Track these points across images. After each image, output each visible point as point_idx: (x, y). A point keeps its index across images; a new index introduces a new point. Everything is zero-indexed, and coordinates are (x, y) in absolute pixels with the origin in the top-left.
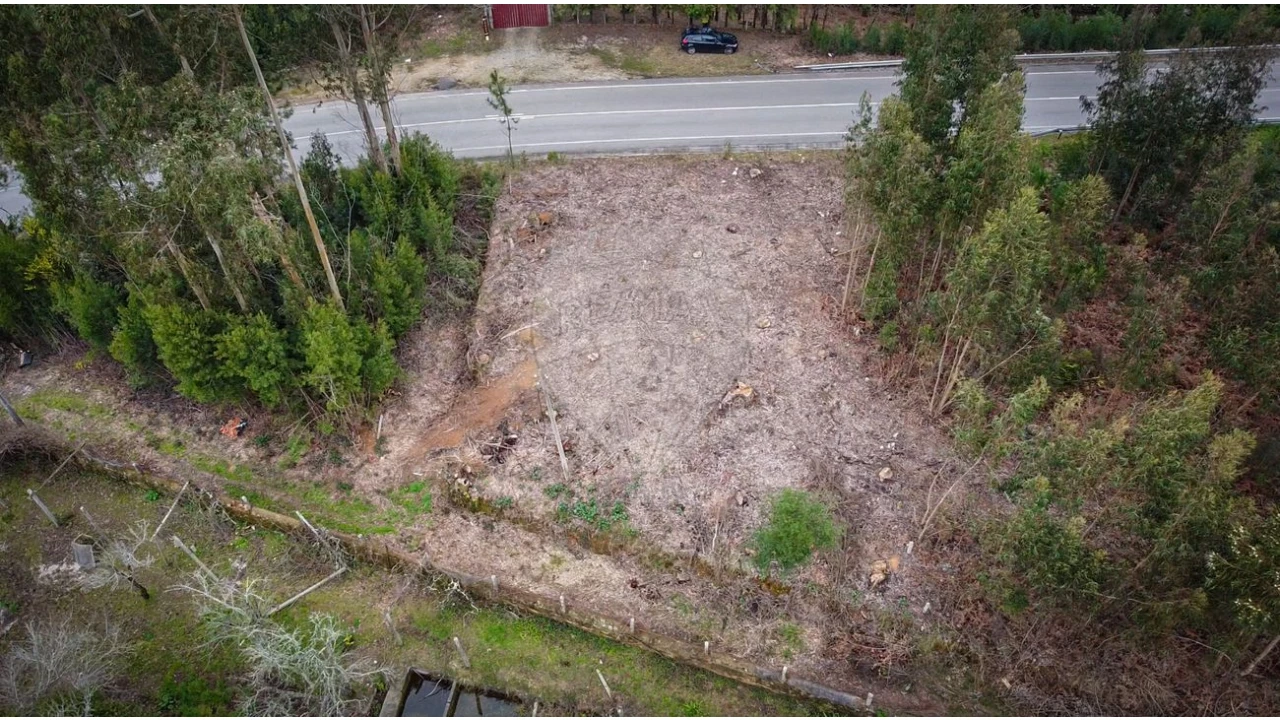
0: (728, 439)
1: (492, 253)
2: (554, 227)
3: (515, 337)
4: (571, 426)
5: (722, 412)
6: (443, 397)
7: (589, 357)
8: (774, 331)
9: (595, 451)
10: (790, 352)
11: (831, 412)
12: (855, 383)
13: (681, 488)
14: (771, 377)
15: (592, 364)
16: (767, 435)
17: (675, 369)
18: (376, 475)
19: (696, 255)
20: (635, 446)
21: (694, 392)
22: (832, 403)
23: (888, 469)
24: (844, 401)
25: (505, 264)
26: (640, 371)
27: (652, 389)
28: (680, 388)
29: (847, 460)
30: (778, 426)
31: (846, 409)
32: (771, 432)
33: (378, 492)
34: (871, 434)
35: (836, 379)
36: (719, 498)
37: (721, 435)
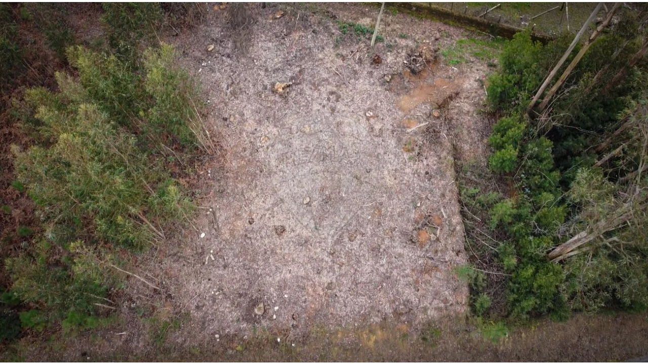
0: (289, 65)
1: (456, 208)
2: (415, 229)
3: (420, 122)
4: (375, 74)
5: (292, 78)
6: (456, 111)
7: (371, 114)
8: (259, 134)
9: (360, 59)
10: (251, 121)
11: (233, 83)
12: (216, 101)
13: (315, 41)
14: (264, 103)
15: (369, 109)
16: (269, 67)
17: (319, 107)
18: (477, 70)
19: (308, 200)
20: (340, 62)
21: (308, 92)
22: (231, 89)
23: (209, 50)
24: (224, 89)
25: (443, 195)
26: (340, 106)
27: (332, 93)
28: (316, 94)
29: (228, 56)
30: (262, 73)
31: (224, 86)
32: (266, 70)
33: (472, 62)
34: (213, 71)
35: (226, 104)
36: (296, 36)
37: (293, 67)
